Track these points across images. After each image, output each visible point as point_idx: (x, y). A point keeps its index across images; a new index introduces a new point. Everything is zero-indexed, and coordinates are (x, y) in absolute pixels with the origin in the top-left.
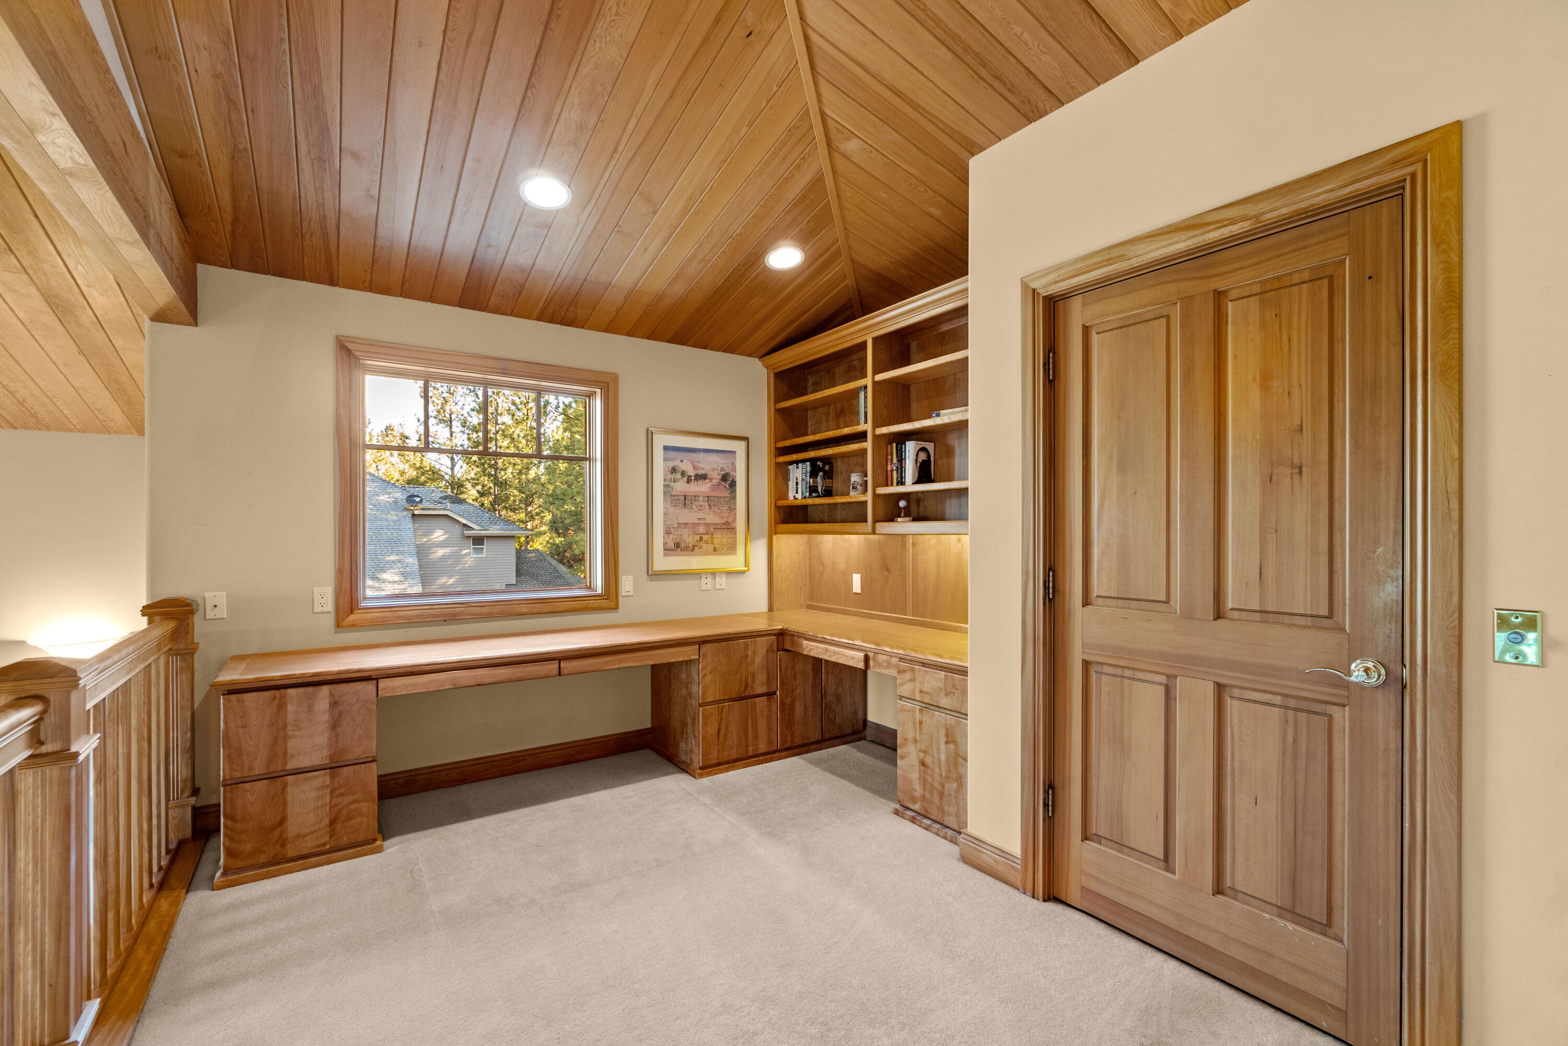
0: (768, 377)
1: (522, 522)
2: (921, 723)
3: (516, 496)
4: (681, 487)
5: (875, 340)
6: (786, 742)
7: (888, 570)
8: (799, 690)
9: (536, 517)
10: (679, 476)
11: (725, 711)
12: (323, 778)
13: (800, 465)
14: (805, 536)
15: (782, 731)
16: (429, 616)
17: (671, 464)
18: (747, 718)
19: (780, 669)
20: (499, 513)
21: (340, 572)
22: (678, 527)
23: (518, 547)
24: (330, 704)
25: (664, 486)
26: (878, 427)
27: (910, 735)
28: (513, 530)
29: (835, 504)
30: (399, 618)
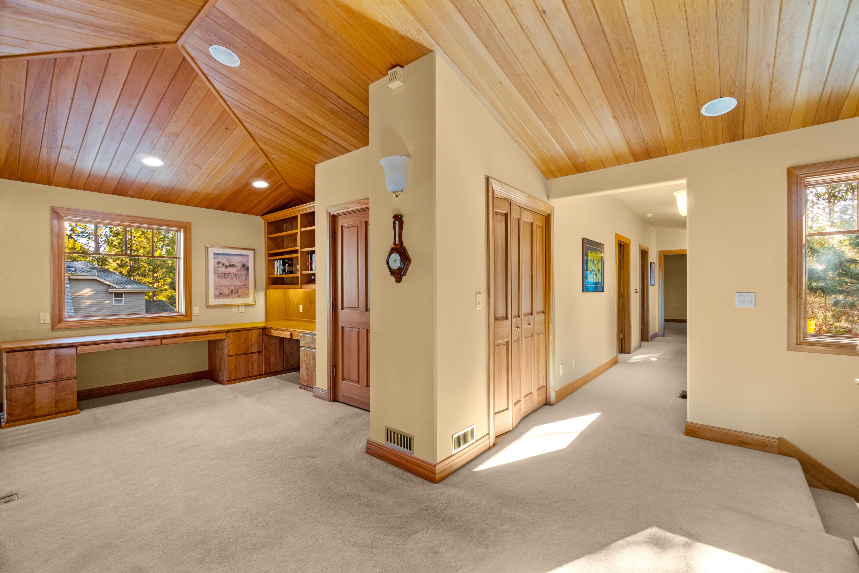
0: (265, 224)
1: (150, 283)
2: (306, 354)
3: (146, 267)
4: (222, 270)
5: (301, 215)
6: (267, 371)
7: (311, 303)
8: (273, 351)
9: (160, 281)
10: (221, 265)
11: (238, 359)
12: (52, 385)
13: (279, 261)
14: (283, 290)
15: (265, 366)
16: (98, 324)
17: (217, 260)
18: (248, 362)
19: (264, 343)
20: (134, 278)
21: (53, 306)
22: (221, 287)
23: (147, 299)
24: (55, 356)
25: (214, 269)
26: (303, 248)
27: (303, 359)
28: (144, 288)
29: (294, 277)
30: (84, 325)
